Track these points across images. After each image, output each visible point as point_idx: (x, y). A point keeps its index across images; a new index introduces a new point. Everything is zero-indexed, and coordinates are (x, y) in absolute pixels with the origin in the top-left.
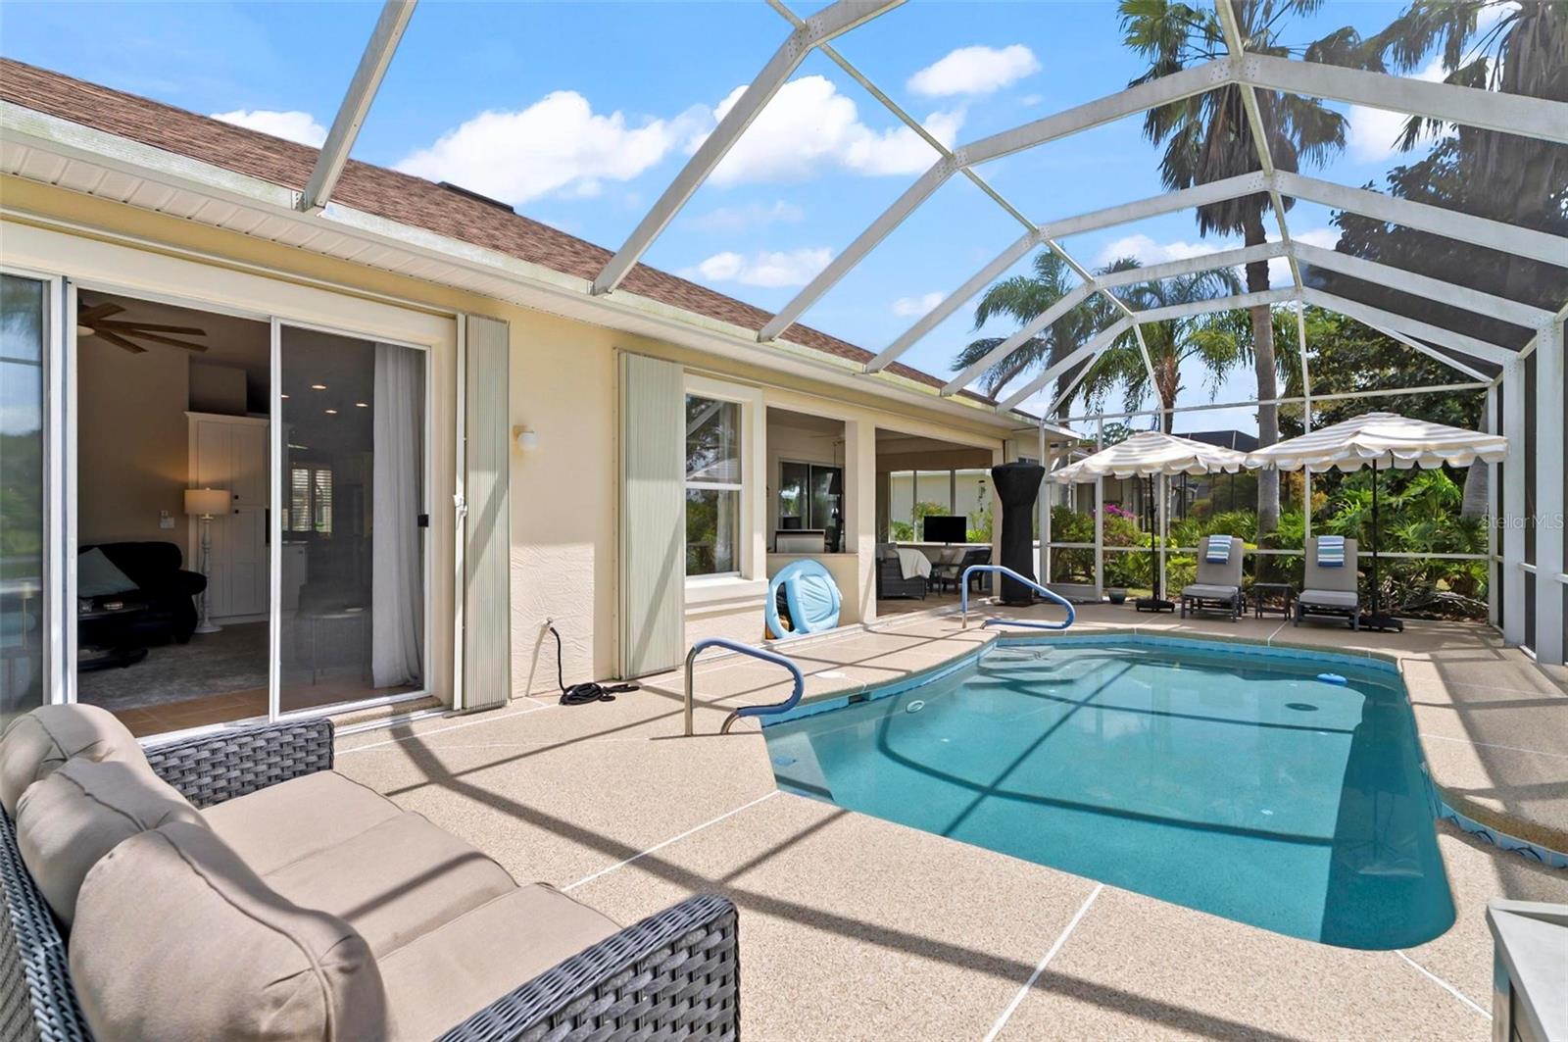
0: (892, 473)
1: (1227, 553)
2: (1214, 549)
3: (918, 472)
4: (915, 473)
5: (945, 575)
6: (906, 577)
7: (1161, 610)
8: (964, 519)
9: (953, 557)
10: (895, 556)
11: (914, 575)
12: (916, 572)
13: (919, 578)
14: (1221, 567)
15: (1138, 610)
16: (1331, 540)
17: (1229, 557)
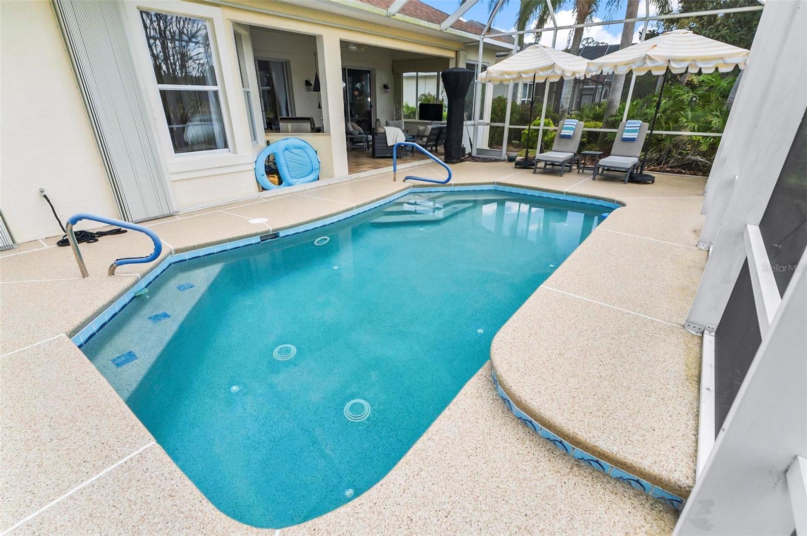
0: (404, 74)
1: (572, 131)
2: (566, 129)
3: (419, 73)
4: (417, 74)
6: (389, 145)
9: (424, 131)
10: (383, 131)
11: (395, 143)
12: (396, 141)
13: (399, 145)
14: (568, 140)
15: (516, 167)
16: (635, 123)
17: (573, 134)
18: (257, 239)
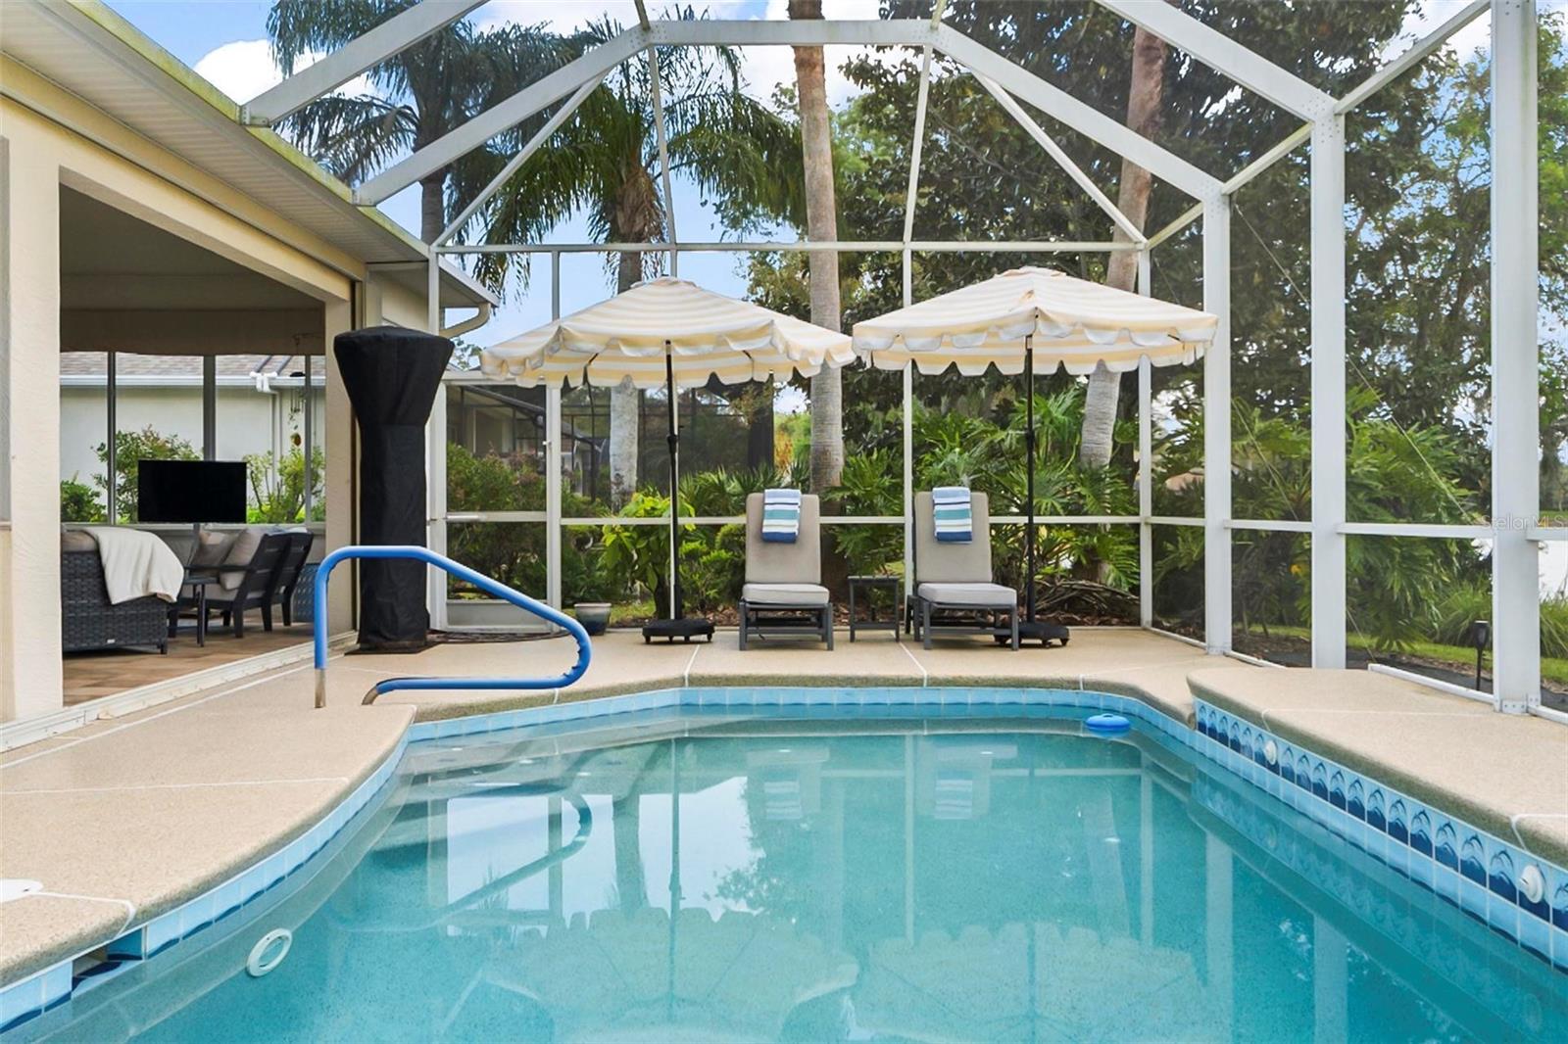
1: (795, 522)
2: (773, 515)
5: (212, 592)
6: (117, 597)
7: (692, 638)
8: (241, 467)
10: (87, 544)
11: (139, 593)
12: (147, 585)
13: (153, 600)
14: (788, 548)
15: (648, 642)
16: (955, 495)
17: (799, 530)
18: (55, 982)
